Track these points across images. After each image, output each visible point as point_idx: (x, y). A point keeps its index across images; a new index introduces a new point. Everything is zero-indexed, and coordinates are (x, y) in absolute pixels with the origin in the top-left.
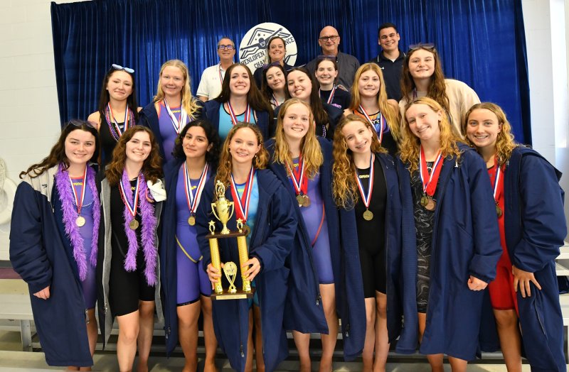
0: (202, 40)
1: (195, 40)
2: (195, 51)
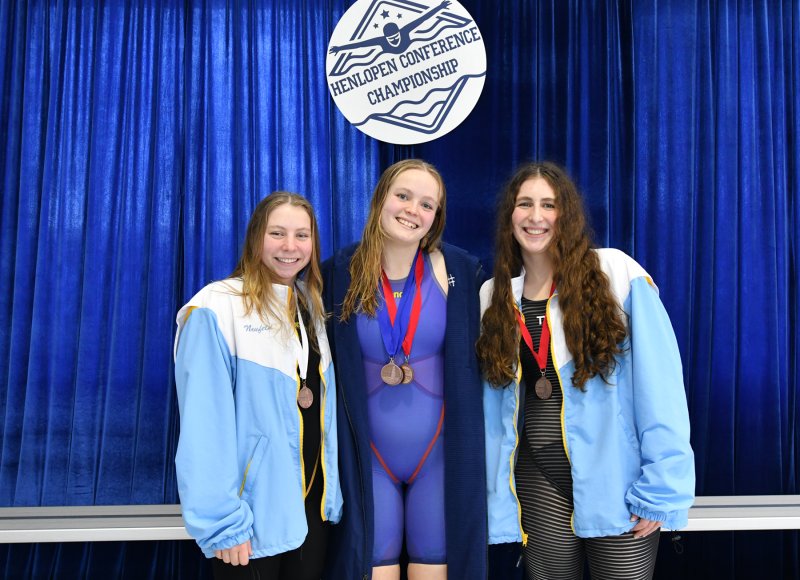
0: (219, 17)
1: (197, 12)
2: (196, 39)
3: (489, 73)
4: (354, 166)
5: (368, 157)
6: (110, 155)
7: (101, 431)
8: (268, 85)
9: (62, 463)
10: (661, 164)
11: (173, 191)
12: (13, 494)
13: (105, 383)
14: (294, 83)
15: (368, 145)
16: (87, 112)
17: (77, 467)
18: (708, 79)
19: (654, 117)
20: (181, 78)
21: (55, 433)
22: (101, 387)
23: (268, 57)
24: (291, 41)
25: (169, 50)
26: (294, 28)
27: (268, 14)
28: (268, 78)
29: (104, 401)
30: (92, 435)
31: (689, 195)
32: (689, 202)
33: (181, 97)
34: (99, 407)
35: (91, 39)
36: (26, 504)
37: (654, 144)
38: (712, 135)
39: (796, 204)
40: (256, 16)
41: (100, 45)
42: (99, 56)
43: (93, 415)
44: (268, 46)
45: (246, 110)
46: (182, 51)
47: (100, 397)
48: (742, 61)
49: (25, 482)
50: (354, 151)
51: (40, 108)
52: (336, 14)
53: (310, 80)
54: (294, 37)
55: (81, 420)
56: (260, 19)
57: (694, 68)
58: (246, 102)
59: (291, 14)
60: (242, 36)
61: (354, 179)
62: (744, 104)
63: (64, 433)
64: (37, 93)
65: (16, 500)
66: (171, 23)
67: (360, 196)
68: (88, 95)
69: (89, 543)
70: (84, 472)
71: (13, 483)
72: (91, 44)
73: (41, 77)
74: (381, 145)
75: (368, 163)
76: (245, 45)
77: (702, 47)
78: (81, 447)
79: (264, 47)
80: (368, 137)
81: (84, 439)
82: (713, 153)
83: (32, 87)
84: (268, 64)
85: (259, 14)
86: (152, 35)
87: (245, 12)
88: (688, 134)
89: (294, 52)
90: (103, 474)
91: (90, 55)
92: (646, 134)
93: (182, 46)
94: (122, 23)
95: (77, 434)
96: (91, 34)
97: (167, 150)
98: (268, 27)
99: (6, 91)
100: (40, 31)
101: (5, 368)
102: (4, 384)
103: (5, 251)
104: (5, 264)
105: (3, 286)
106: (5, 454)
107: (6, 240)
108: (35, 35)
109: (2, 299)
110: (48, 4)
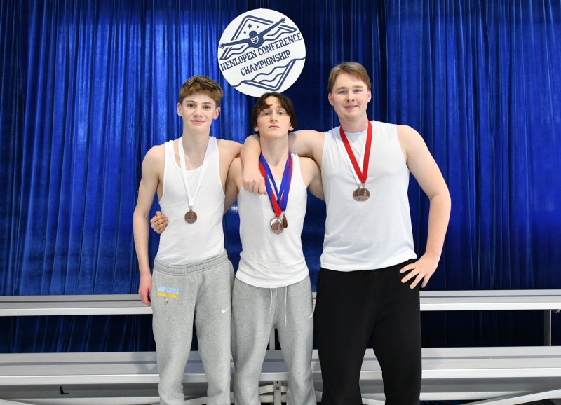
0: (160, 29)
1: (148, 26)
2: (148, 41)
3: (307, 58)
4: (233, 109)
5: (241, 104)
6: (102, 105)
7: (97, 254)
8: (187, 66)
9: (76, 271)
10: (403, 106)
11: (135, 124)
12: (49, 288)
13: (99, 228)
14: (201, 64)
15: (241, 97)
16: (89, 81)
17: (84, 274)
18: (429, 59)
19: (399, 81)
20: (139, 62)
21: (72, 255)
22: (97, 230)
23: (187, 50)
24: (199, 41)
25: (133, 47)
26: (200, 35)
27: (186, 27)
28: (187, 62)
29: (99, 238)
30: (92, 256)
33: (139, 73)
34: (96, 241)
35: (91, 42)
36: (56, 294)
37: (399, 95)
38: (432, 90)
39: (479, 128)
40: (180, 28)
41: (96, 45)
42: (96, 51)
43: (93, 245)
44: (187, 44)
45: (175, 79)
46: (140, 48)
47: (96, 235)
48: (448, 50)
49: (56, 281)
50: (233, 101)
51: (64, 79)
52: (223, 26)
53: (209, 62)
54: (200, 39)
55: (86, 248)
56: (182, 30)
57: (421, 53)
58: (175, 75)
59: (199, 27)
60: (172, 39)
61: (233, 116)
62: (450, 73)
63: (77, 255)
64: (62, 72)
65: (51, 291)
66: (134, 33)
67: (237, 125)
68: (89, 72)
69: (90, 316)
70: (88, 276)
71: (50, 282)
72: (91, 44)
73: (65, 63)
74: (248, 97)
75: (241, 107)
76: (174, 43)
77: (425, 42)
78: (86, 263)
79: (184, 45)
80: (241, 93)
81: (88, 258)
82: (432, 100)
83: (60, 68)
84: (187, 54)
85: (182, 27)
86: (124, 39)
87: (174, 26)
88: (418, 89)
89: (200, 47)
90: (98, 277)
91: (90, 50)
92: (395, 90)
93: (140, 45)
94: (108, 33)
95: (84, 256)
96: (91, 39)
97: (132, 102)
98: (186, 34)
99: (46, 70)
100: (64, 38)
101: (45, 220)
102: (44, 228)
103: (45, 156)
104: (45, 163)
105: (44, 175)
106: (45, 266)
107: (45, 151)
108: (61, 40)
109: (43, 182)
110: (68, 23)
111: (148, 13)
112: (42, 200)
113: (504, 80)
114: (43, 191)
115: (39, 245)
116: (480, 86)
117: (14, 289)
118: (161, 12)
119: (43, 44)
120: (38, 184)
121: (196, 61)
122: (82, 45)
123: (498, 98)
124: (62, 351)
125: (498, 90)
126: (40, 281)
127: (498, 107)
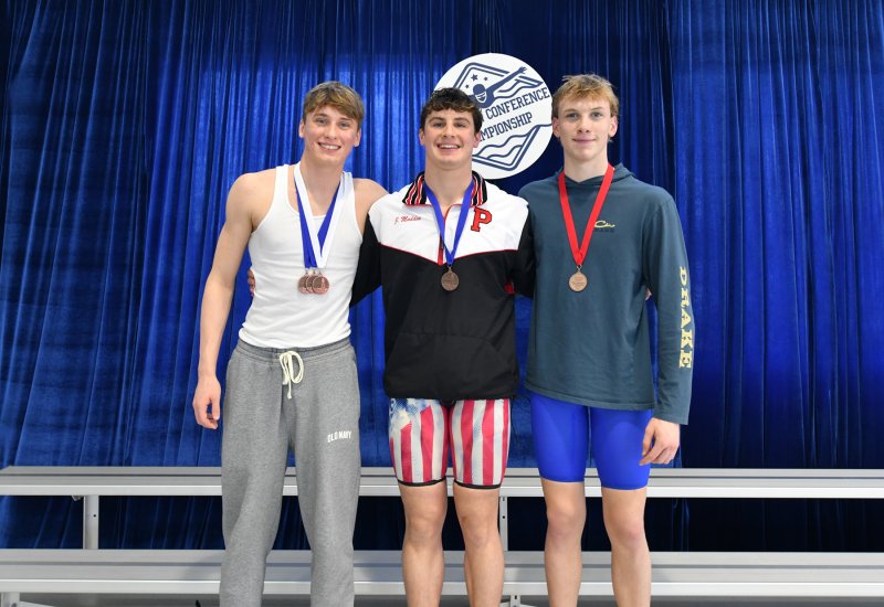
1: (328, 76)
8: (382, 133)
10: (697, 194)
12: (176, 455)
14: (403, 132)
16: (242, 154)
18: (736, 125)
19: (691, 157)
23: (382, 112)
24: (400, 99)
26: (403, 89)
27: (383, 76)
28: (382, 128)
31: (722, 219)
32: (723, 225)
35: (246, 98)
36: (185, 464)
37: (691, 178)
38: (740, 170)
39: (811, 227)
40: (374, 80)
41: (253, 103)
42: (251, 111)
44: (382, 103)
45: (365, 153)
48: (763, 112)
51: (206, 151)
52: (436, 74)
54: (403, 95)
56: (376, 82)
57: (724, 117)
58: (365, 146)
59: (401, 75)
64: (204, 140)
65: (179, 460)
68: (242, 141)
71: (177, 447)
72: (246, 102)
73: (208, 128)
77: (732, 100)
79: (379, 103)
82: (741, 185)
83: (201, 135)
84: (382, 116)
85: (376, 79)
86: (293, 95)
87: (365, 75)
88: (721, 169)
89: (403, 107)
91: (245, 111)
92: (684, 170)
94: (271, 86)
96: (247, 95)
98: (383, 88)
99: (182, 139)
100: (208, 94)
101: (174, 355)
102: (172, 368)
103: (176, 262)
104: (176, 273)
105: (174, 290)
106: (171, 424)
107: (177, 255)
108: (204, 95)
109: (173, 299)
110: (214, 71)
111: (330, 56)
112: (170, 326)
113: (846, 157)
114: (171, 313)
115: (165, 392)
116: (812, 165)
117: (125, 457)
118: (347, 56)
119: (178, 101)
120: (164, 304)
121: (395, 125)
122: (233, 103)
123: (838, 182)
124: (193, 548)
125: (837, 171)
126: (163, 445)
127: (838, 194)
